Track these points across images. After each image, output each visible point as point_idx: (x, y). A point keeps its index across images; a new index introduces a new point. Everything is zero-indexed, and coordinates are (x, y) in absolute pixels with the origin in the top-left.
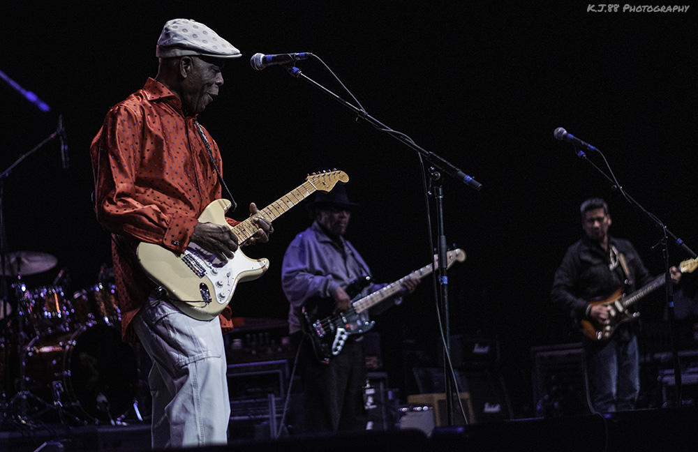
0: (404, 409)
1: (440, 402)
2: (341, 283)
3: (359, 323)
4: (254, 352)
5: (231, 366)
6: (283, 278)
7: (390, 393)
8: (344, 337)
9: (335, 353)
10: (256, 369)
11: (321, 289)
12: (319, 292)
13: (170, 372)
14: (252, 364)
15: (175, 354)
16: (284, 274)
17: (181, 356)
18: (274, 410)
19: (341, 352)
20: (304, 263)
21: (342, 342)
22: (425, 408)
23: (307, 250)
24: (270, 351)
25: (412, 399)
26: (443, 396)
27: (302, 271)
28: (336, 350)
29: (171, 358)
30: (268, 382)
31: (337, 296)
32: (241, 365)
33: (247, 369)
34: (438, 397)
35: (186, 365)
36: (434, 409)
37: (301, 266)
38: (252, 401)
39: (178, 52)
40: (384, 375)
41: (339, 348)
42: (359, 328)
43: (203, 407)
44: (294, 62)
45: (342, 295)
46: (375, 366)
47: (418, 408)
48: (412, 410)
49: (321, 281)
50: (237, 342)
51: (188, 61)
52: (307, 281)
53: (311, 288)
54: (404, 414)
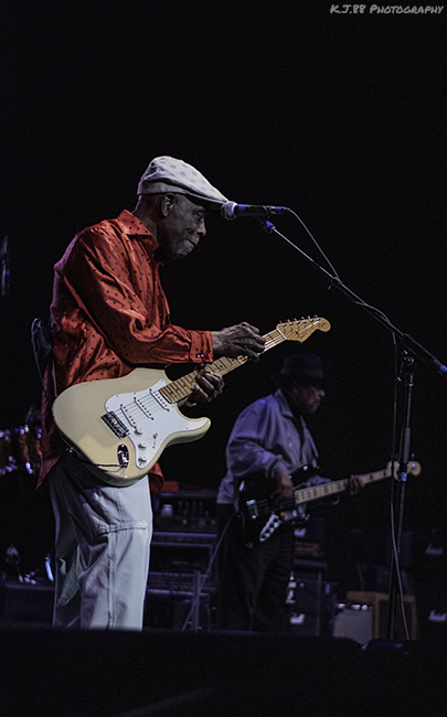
0: (342, 605)
1: (381, 602)
2: (288, 465)
3: (295, 514)
4: (185, 522)
5: (157, 533)
6: (230, 441)
7: (328, 587)
8: (276, 525)
9: (262, 540)
10: (185, 540)
11: (267, 468)
12: (264, 470)
13: (86, 536)
14: (182, 534)
15: (96, 519)
16: (232, 437)
17: (103, 523)
18: (200, 589)
19: (268, 540)
20: (259, 431)
21: (272, 530)
22: (365, 607)
23: (267, 420)
24: (202, 523)
25: (351, 595)
26: (385, 597)
27: (253, 440)
28: (264, 537)
29: (91, 522)
30: (195, 556)
31: (280, 479)
32: (168, 534)
33: (175, 540)
34: (379, 597)
35: (107, 533)
36: (374, 610)
37: (253, 434)
38: (176, 574)
39: (164, 187)
40: (324, 565)
41: (268, 535)
42: (294, 519)
43: (118, 582)
44: (268, 216)
45: (287, 480)
46: (316, 554)
47: (358, 606)
48: (349, 608)
49: (270, 459)
50: (168, 509)
51: (173, 197)
52: (256, 454)
53: (257, 463)
54: (341, 610)
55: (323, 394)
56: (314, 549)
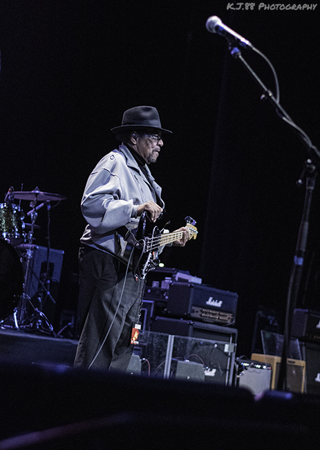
0: (246, 365)
1: (278, 364)
22: (264, 367)
36: (272, 369)
40: (235, 331)
48: (253, 367)
54: (246, 368)
55: (161, 143)
56: (228, 318)
